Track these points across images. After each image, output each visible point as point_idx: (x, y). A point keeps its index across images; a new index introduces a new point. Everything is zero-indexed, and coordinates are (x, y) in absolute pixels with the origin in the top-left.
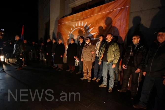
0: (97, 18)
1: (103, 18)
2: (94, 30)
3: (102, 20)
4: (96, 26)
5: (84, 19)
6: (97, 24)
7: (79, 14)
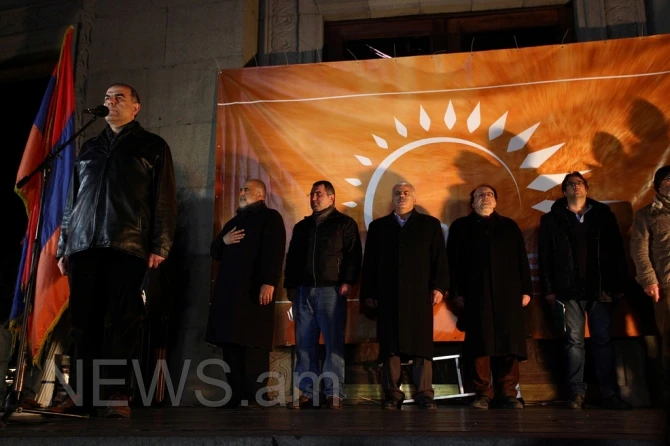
0: (578, 98)
1: (612, 102)
2: (565, 157)
3: (611, 110)
4: (576, 137)
5: (484, 94)
6: (580, 127)
7: (441, 64)
